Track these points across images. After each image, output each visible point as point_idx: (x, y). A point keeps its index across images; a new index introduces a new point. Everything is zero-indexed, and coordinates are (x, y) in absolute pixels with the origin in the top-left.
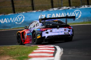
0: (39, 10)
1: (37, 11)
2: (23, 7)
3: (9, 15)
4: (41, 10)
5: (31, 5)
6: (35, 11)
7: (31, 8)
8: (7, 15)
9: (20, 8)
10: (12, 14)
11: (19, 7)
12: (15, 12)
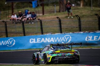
0: (86, 32)
1: (84, 32)
2: (70, 27)
3: (56, 35)
4: (88, 32)
5: (78, 26)
6: (82, 33)
7: (78, 29)
8: (54, 34)
9: (66, 29)
10: (59, 34)
11: (66, 27)
12: (62, 32)
